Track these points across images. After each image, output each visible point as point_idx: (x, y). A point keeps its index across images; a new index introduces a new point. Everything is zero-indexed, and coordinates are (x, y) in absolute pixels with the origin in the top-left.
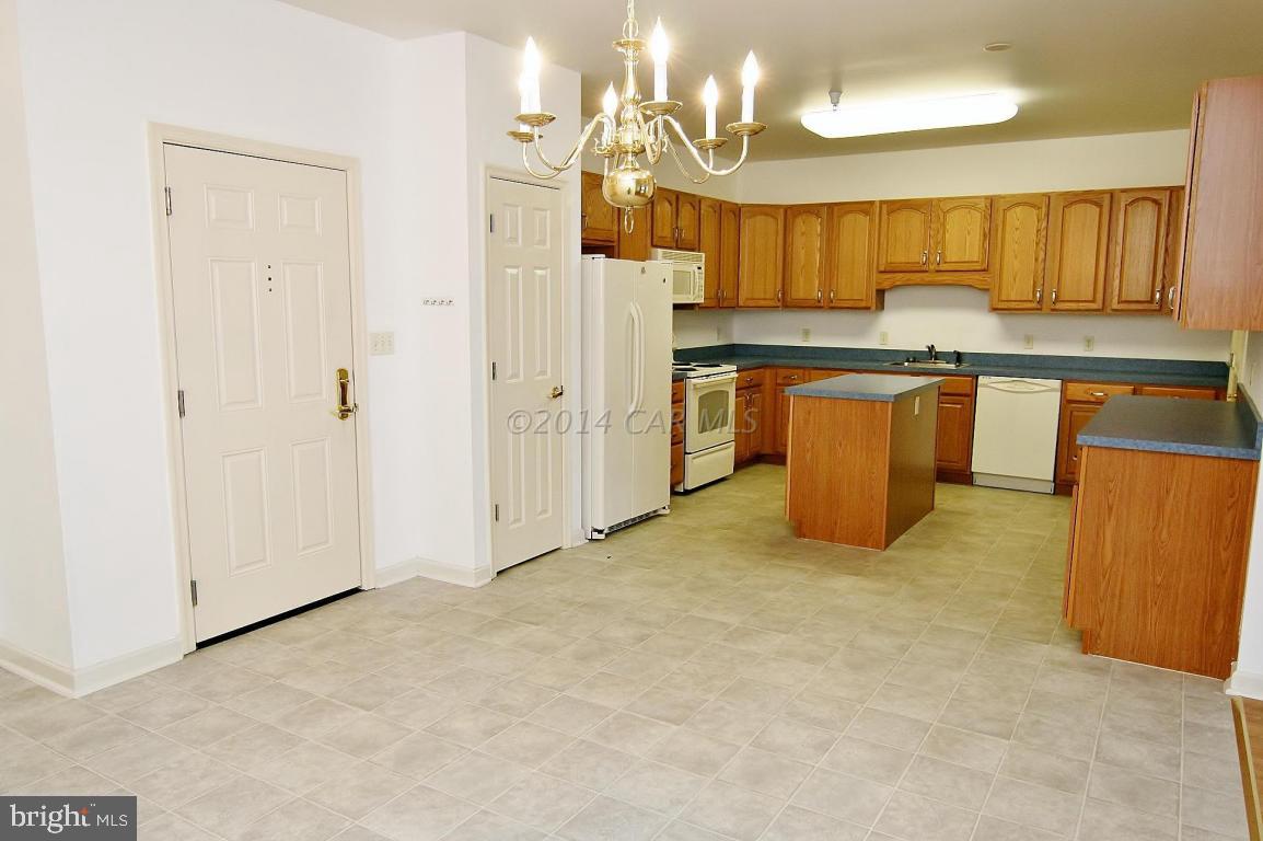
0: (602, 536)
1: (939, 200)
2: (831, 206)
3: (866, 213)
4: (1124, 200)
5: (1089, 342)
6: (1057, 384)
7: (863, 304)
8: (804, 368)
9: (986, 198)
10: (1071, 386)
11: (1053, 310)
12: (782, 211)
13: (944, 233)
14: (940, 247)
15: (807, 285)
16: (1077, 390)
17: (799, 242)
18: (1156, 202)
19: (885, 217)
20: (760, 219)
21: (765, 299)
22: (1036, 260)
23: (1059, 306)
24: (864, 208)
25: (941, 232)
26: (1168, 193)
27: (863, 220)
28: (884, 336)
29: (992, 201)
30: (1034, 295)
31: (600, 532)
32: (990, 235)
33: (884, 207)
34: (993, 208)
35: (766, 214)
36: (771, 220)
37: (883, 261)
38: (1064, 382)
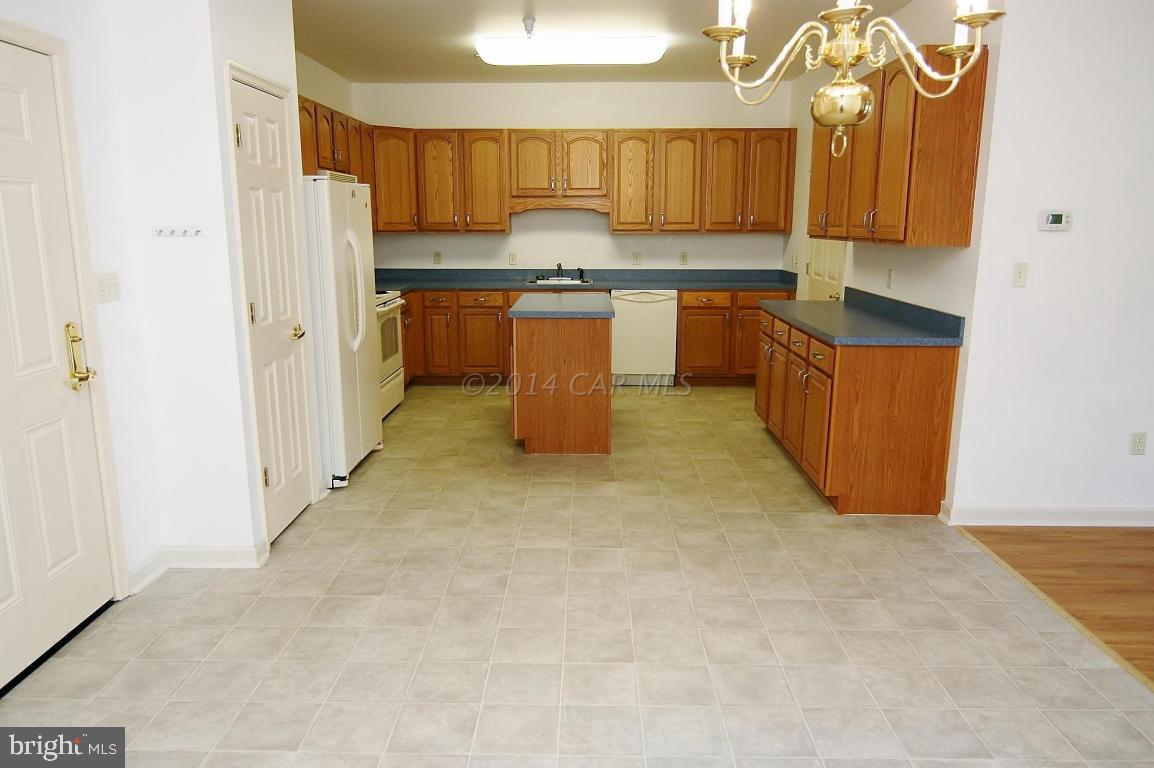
0: (345, 483)
1: (563, 132)
2: (462, 133)
3: (496, 141)
4: (711, 137)
5: (684, 257)
6: (674, 293)
7: (498, 227)
8: (451, 290)
9: (604, 131)
10: (685, 295)
11: (663, 231)
12: (411, 135)
13: (569, 161)
14: (565, 174)
15: (441, 208)
16: (690, 298)
17: (431, 166)
18: (735, 141)
19: (514, 147)
20: (392, 141)
21: (401, 223)
22: (647, 187)
23: (666, 227)
24: (493, 135)
25: (566, 159)
26: (743, 133)
27: (492, 147)
28: (512, 257)
29: (608, 133)
30: (647, 218)
31: (342, 479)
32: (606, 166)
33: (513, 136)
34: (609, 142)
35: (397, 138)
36: (402, 143)
37: (514, 187)
38: (680, 291)
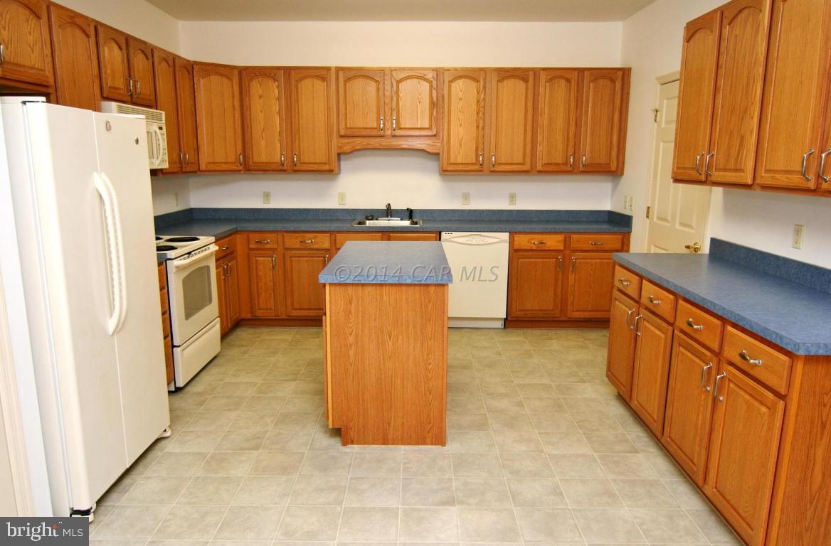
1: (392, 70)
2: (288, 70)
3: (323, 79)
4: (543, 77)
5: (512, 197)
6: (506, 236)
7: (327, 167)
8: (276, 232)
9: (433, 70)
10: (517, 237)
11: (491, 171)
12: (236, 72)
13: (398, 101)
14: (394, 114)
15: (268, 148)
16: (523, 241)
17: (257, 106)
18: (568, 81)
19: (341, 84)
20: (214, 79)
21: (226, 163)
22: (478, 127)
23: (497, 168)
24: (321, 73)
25: (395, 99)
26: (577, 72)
27: (319, 84)
28: (342, 197)
29: (439, 72)
30: (477, 159)
32: (438, 106)
33: (341, 74)
34: (440, 79)
35: (222, 75)
36: (225, 81)
37: (342, 126)
38: (512, 234)
